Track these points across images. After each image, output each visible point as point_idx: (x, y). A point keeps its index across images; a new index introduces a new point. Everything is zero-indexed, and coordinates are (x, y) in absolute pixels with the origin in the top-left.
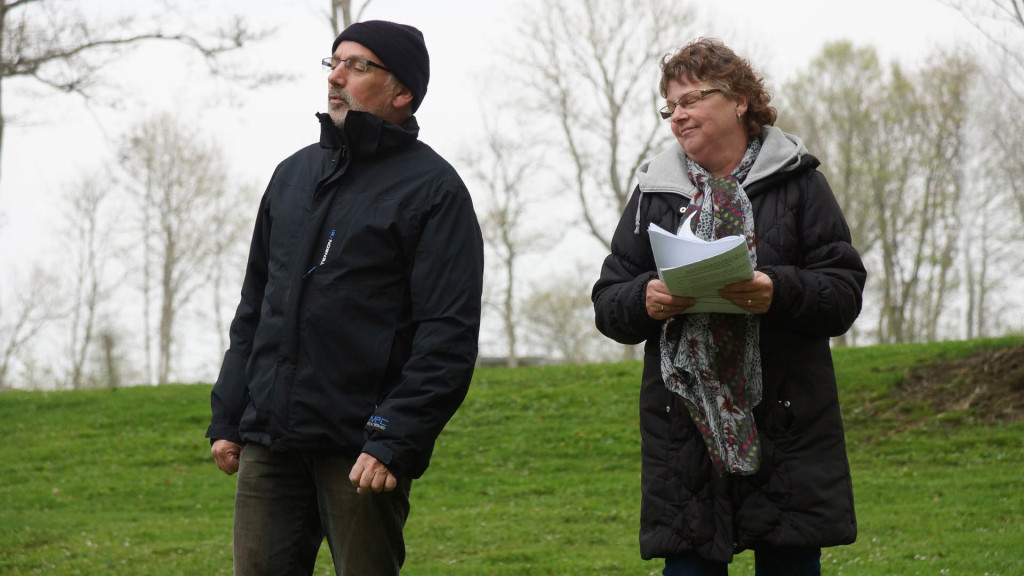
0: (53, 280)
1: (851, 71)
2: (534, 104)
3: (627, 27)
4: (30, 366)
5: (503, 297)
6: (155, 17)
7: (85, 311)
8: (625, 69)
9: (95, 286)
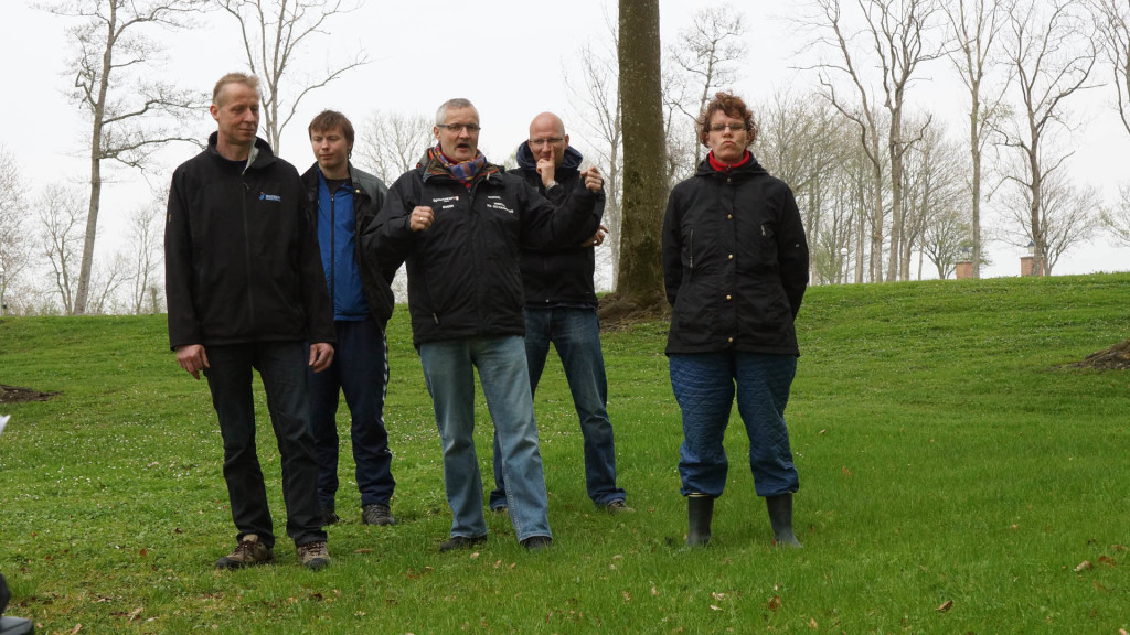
0: (126, 260)
3: (415, 139)
4: (115, 303)
6: (175, 129)
7: (142, 276)
9: (147, 263)
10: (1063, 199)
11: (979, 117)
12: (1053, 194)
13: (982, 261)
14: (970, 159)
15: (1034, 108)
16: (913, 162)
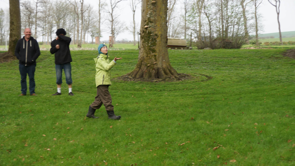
10: (118, 23)
11: (100, 5)
12: (116, 22)
13: (101, 36)
14: (98, 14)
15: (112, 4)
16: (86, 14)
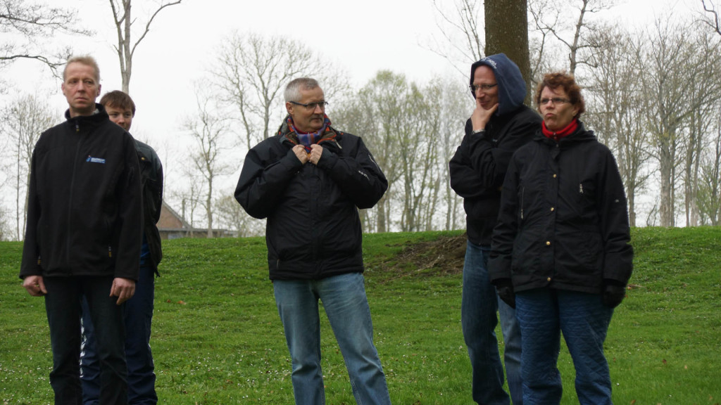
1: (391, 86)
2: (225, 98)
5: (206, 198)
6: (23, 46)
8: (274, 81)
